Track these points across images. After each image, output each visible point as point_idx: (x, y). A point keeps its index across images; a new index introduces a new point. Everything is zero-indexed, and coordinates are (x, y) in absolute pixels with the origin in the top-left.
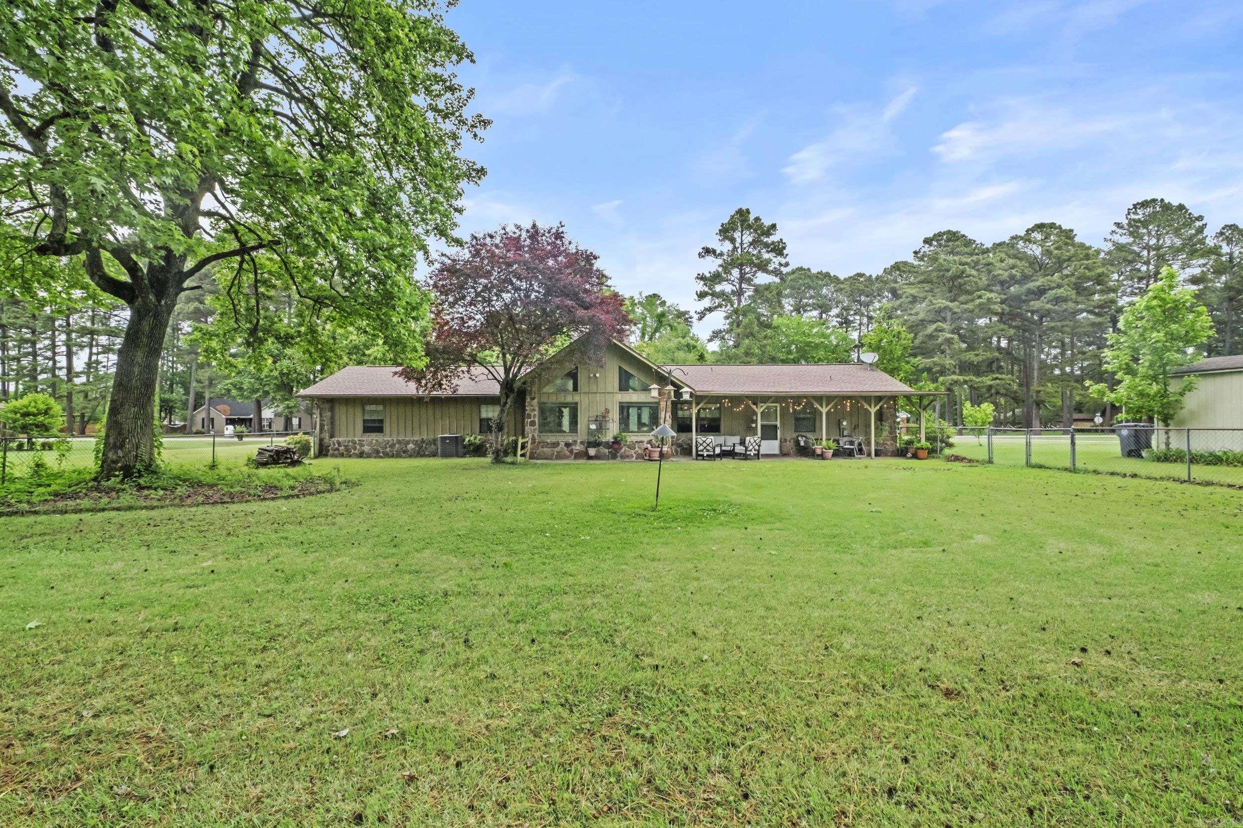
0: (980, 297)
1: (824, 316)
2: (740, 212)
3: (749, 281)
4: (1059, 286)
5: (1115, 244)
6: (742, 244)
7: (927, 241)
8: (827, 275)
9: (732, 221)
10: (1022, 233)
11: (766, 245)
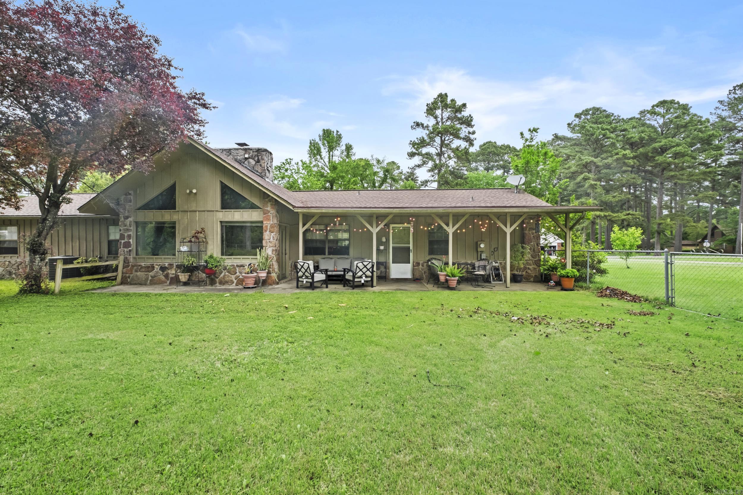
0: (617, 154)
1: (506, 174)
2: (440, 95)
3: (447, 145)
4: (678, 145)
5: (720, 116)
6: (442, 119)
7: (578, 116)
8: (508, 146)
9: (435, 103)
10: (649, 108)
11: (459, 119)
